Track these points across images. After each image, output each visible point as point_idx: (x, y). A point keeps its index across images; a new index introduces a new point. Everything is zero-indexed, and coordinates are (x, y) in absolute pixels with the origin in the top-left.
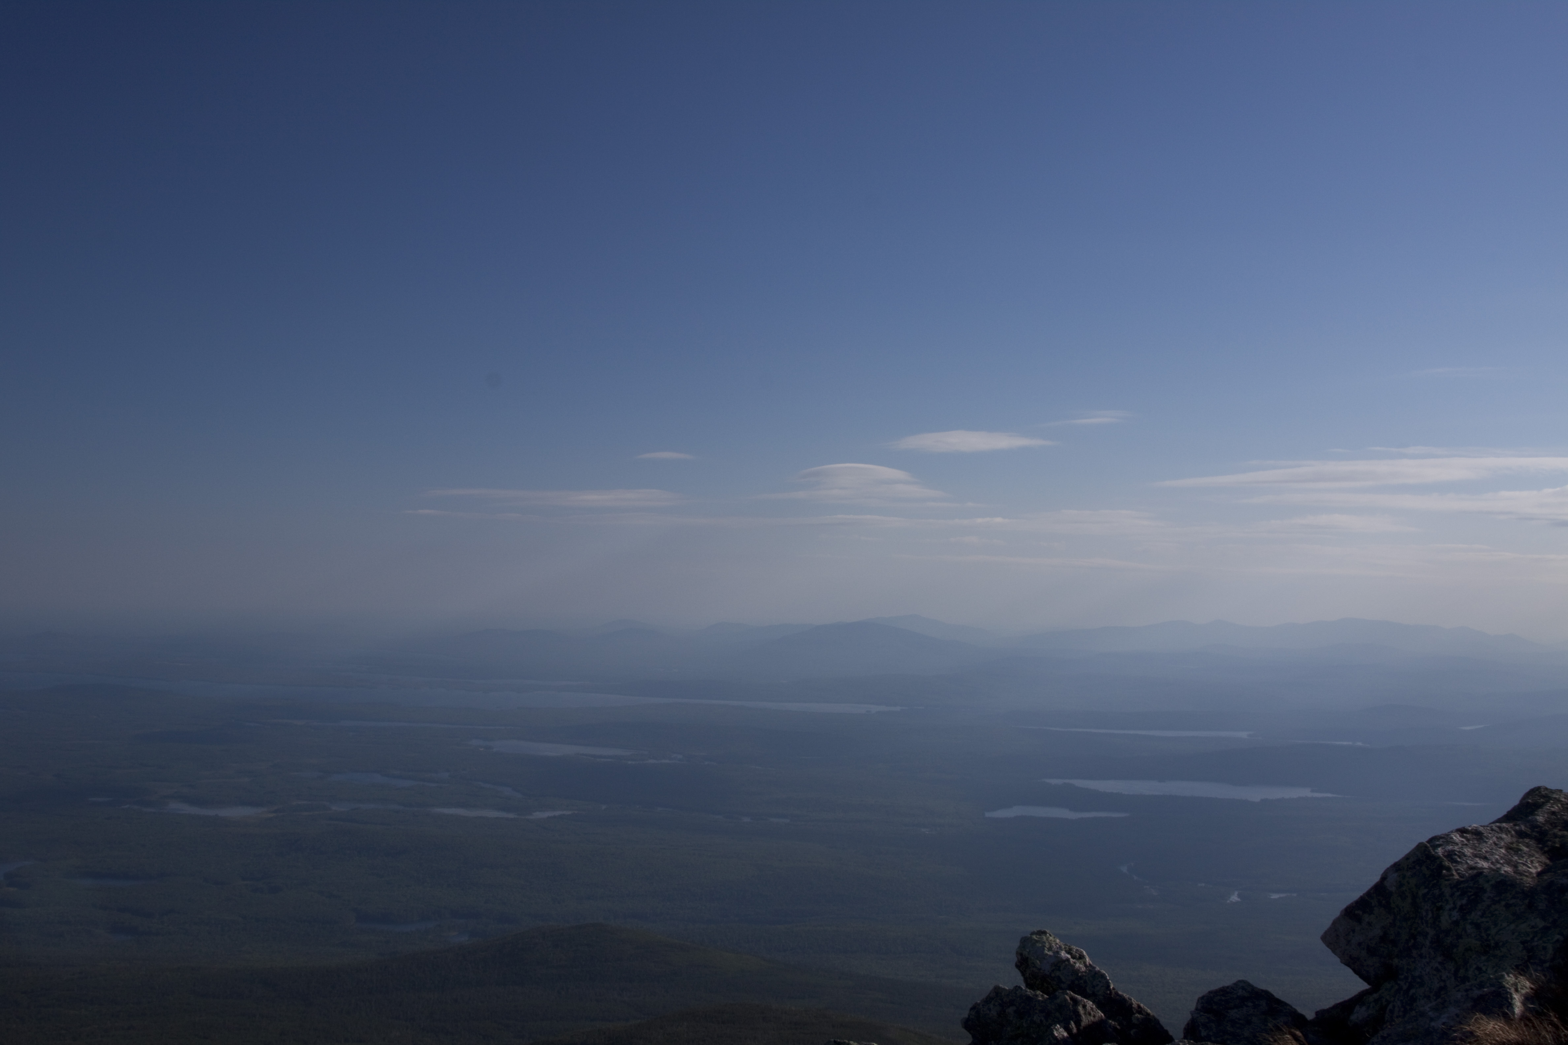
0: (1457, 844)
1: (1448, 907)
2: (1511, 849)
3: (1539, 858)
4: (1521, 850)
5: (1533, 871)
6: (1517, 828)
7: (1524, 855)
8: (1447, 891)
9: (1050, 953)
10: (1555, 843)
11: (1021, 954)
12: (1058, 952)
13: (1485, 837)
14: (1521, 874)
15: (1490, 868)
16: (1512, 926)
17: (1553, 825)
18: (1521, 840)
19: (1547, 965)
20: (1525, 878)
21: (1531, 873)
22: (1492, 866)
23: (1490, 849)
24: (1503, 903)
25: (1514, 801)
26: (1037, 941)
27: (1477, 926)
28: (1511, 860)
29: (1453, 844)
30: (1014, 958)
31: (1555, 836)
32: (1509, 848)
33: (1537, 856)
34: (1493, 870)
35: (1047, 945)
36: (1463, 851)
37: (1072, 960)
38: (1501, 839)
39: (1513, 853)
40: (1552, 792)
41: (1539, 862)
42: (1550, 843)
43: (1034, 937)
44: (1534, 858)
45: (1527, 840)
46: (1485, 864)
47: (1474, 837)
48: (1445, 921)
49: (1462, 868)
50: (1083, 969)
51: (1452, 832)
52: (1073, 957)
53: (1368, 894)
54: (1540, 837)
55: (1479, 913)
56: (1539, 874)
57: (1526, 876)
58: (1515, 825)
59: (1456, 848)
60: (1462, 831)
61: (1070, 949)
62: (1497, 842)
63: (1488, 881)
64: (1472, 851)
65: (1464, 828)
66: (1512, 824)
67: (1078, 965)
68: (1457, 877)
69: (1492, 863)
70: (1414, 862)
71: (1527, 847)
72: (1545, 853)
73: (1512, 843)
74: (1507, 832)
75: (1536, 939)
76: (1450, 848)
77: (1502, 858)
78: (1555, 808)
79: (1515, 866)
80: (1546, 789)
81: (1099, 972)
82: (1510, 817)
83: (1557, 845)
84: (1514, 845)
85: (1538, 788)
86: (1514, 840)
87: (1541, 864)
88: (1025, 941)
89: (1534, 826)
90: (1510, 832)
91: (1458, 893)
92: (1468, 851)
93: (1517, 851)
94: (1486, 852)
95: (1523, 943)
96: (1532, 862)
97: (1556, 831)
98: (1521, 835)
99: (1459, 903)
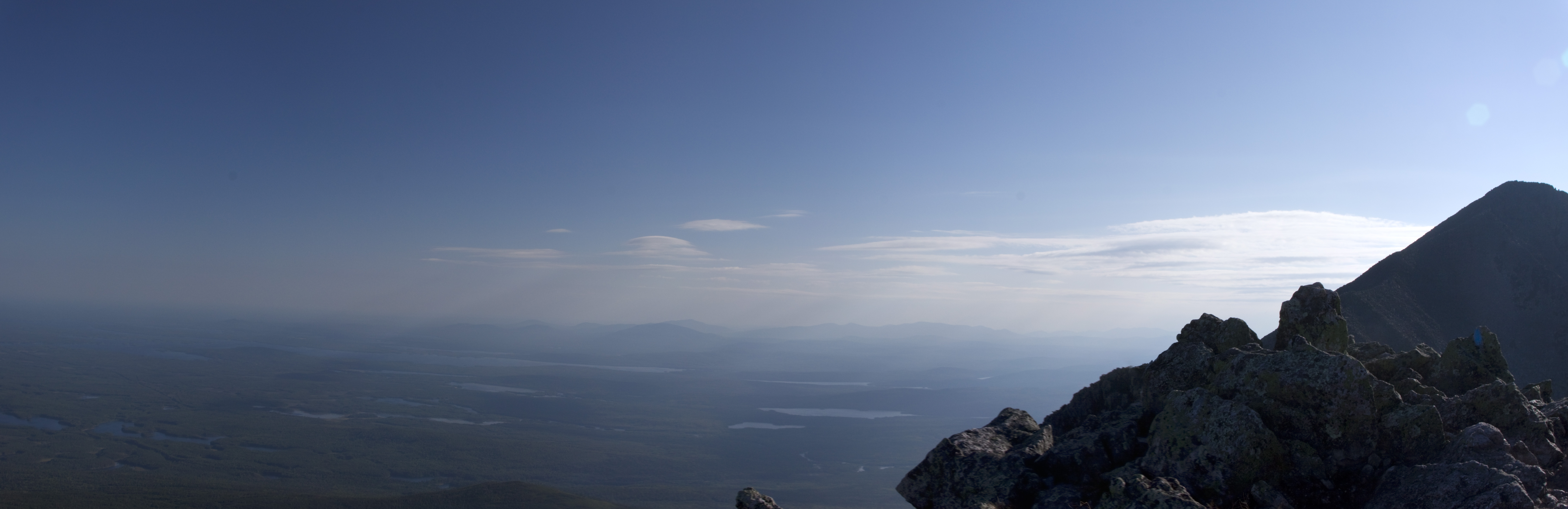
0: (965, 438)
1: (958, 471)
2: (992, 440)
4: (997, 440)
5: (1003, 451)
6: (996, 429)
7: (999, 443)
8: (958, 462)
9: (754, 499)
10: (1014, 436)
11: (739, 500)
12: (758, 499)
13: (979, 434)
14: (997, 453)
15: (982, 450)
16: (990, 479)
17: (1014, 427)
18: (998, 435)
19: (1006, 498)
20: (999, 455)
21: (1002, 452)
22: (982, 449)
23: (982, 441)
24: (986, 467)
25: (995, 415)
26: (747, 493)
27: (972, 480)
28: (992, 446)
30: (735, 503)
31: (1015, 432)
32: (991, 440)
33: (1005, 443)
34: (984, 451)
35: (752, 495)
36: (968, 442)
37: (766, 503)
38: (987, 435)
39: (993, 442)
40: (1014, 410)
41: (1007, 446)
42: (1012, 436)
43: (746, 491)
44: (1003, 444)
45: (1001, 435)
46: (979, 448)
47: (974, 435)
48: (957, 477)
49: (967, 451)
50: (772, 507)
51: (962, 432)
52: (766, 502)
53: (920, 465)
54: (1008, 433)
55: (974, 473)
56: (1006, 452)
57: (999, 453)
58: (995, 428)
59: (964, 440)
60: (968, 432)
61: (765, 497)
62: (986, 437)
63: (978, 457)
64: (972, 442)
65: (969, 430)
66: (993, 428)
67: (769, 505)
69: (983, 448)
70: (941, 448)
71: (1001, 438)
72: (1009, 441)
73: (993, 437)
74: (991, 431)
75: (1001, 485)
76: (961, 440)
77: (988, 445)
78: (1015, 419)
79: (994, 449)
80: (1011, 409)
82: (993, 424)
83: (1016, 437)
84: (994, 438)
85: (1007, 409)
86: (994, 435)
88: (741, 493)
89: (1004, 428)
90: (992, 431)
91: (963, 464)
92: (970, 442)
93: (995, 441)
94: (980, 442)
95: (995, 487)
96: (1003, 446)
97: (1015, 430)
98: (998, 432)
99: (963, 469)
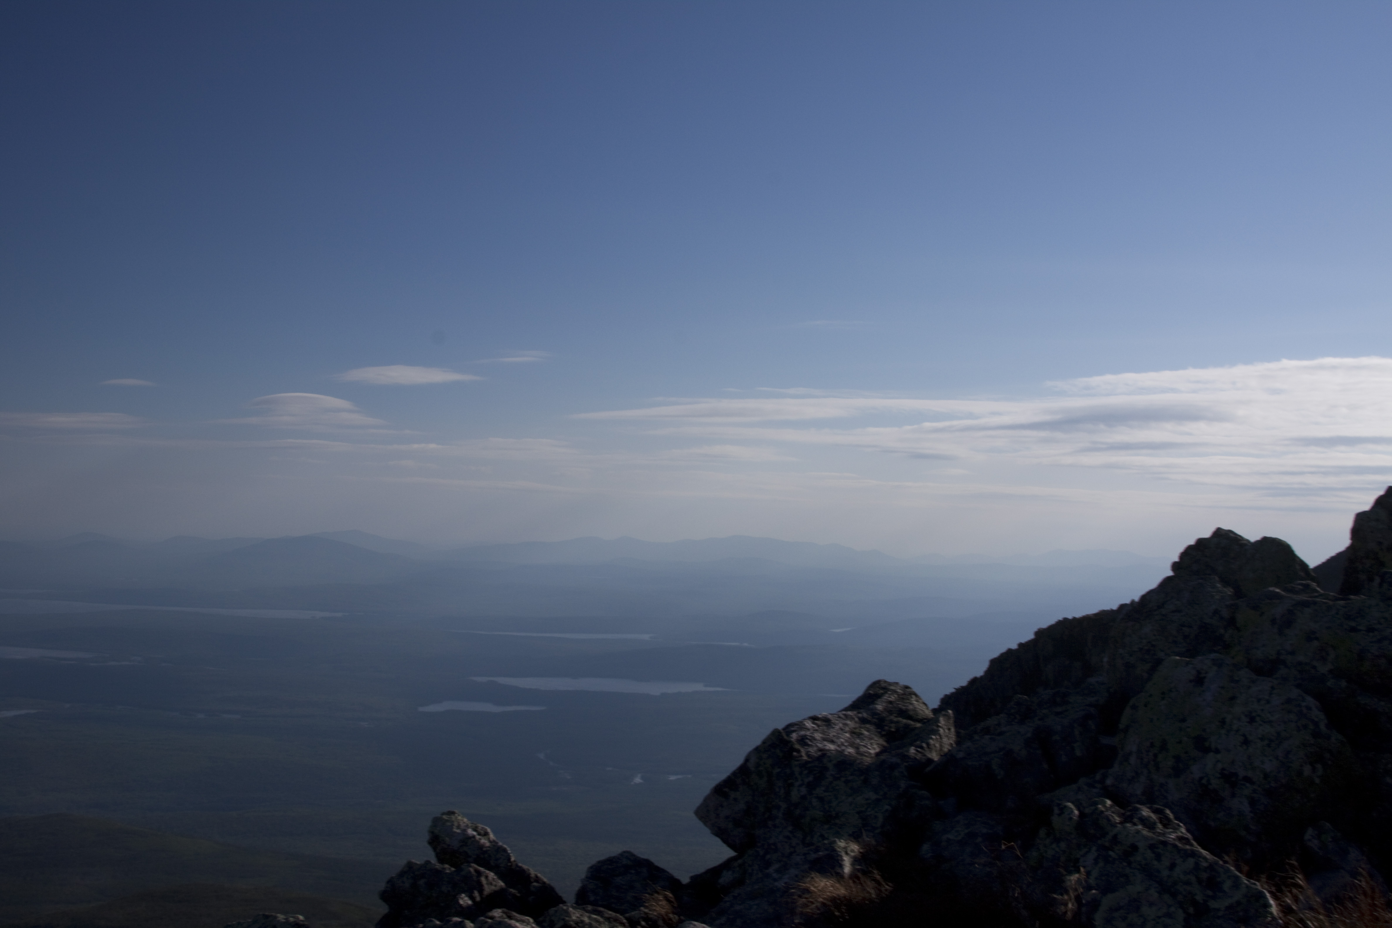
0: (808, 729)
1: (797, 783)
2: (854, 733)
3: (877, 741)
4: (862, 734)
5: (872, 752)
6: (860, 715)
7: (865, 738)
8: (797, 770)
9: (458, 831)
10: (890, 727)
11: (433, 833)
12: (465, 830)
13: (833, 723)
14: (862, 754)
15: (836, 750)
16: (850, 799)
17: (890, 712)
18: (863, 726)
19: (876, 829)
20: (864, 758)
21: (870, 753)
22: (838, 748)
23: (837, 734)
24: (843, 779)
25: (858, 691)
26: (447, 821)
27: (821, 799)
28: (854, 743)
29: (805, 730)
30: (427, 837)
31: (892, 722)
32: (852, 732)
33: (876, 738)
34: (839, 752)
35: (456, 824)
36: (813, 735)
37: (478, 837)
38: (845, 724)
39: (855, 736)
40: (890, 684)
41: (878, 744)
42: (887, 728)
43: (445, 817)
44: (873, 741)
45: (868, 726)
46: (832, 747)
47: (824, 723)
48: (795, 795)
49: (812, 750)
50: (488, 844)
51: (805, 719)
52: (479, 834)
53: (734, 774)
54: (879, 723)
55: (823, 788)
56: (877, 754)
57: (865, 756)
58: (859, 713)
59: (808, 733)
60: (814, 719)
61: (477, 827)
62: (843, 728)
63: (830, 761)
64: (821, 735)
65: (815, 716)
66: (855, 712)
67: (484, 841)
68: (805, 758)
69: (839, 746)
70: (769, 745)
71: (868, 731)
72: (882, 736)
73: (855, 728)
74: (852, 719)
75: (869, 809)
76: (803, 733)
77: (846, 741)
78: (893, 698)
79: (857, 748)
80: (885, 682)
81: (501, 847)
82: (855, 706)
83: (893, 729)
84: (857, 731)
85: (879, 681)
86: (857, 725)
87: (879, 746)
88: (437, 821)
89: (874, 713)
91: (806, 772)
92: (818, 736)
93: (859, 735)
94: (834, 736)
95: (858, 813)
96: (871, 744)
97: (892, 717)
98: (863, 721)
99: (806, 780)
